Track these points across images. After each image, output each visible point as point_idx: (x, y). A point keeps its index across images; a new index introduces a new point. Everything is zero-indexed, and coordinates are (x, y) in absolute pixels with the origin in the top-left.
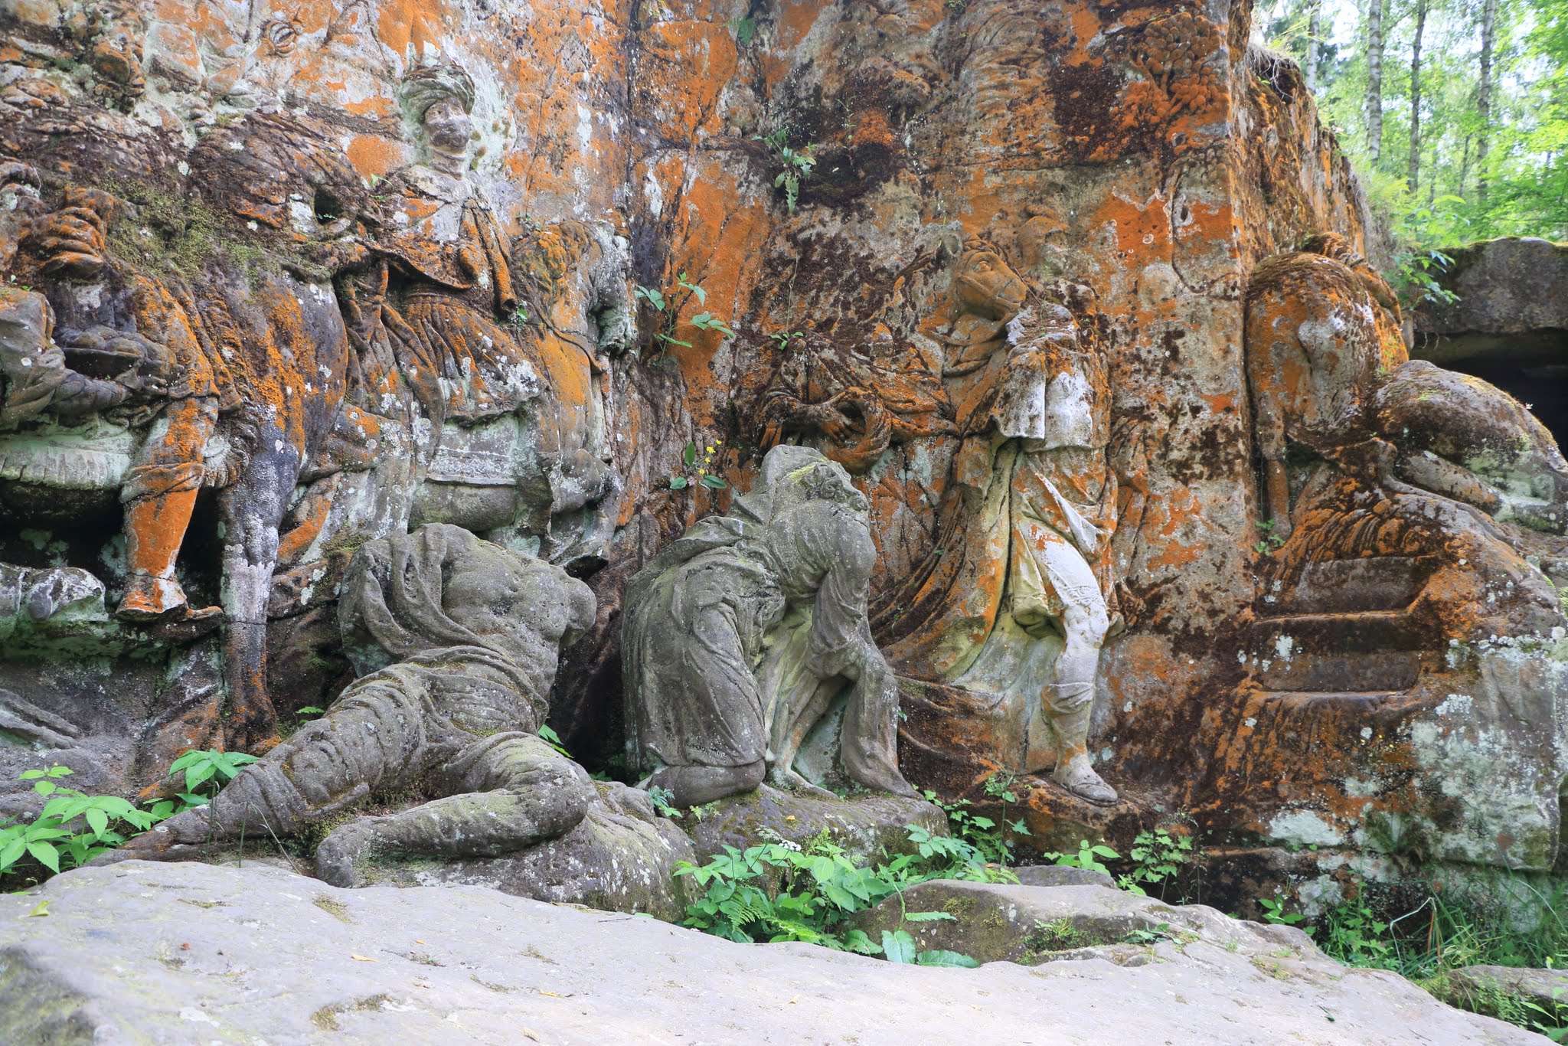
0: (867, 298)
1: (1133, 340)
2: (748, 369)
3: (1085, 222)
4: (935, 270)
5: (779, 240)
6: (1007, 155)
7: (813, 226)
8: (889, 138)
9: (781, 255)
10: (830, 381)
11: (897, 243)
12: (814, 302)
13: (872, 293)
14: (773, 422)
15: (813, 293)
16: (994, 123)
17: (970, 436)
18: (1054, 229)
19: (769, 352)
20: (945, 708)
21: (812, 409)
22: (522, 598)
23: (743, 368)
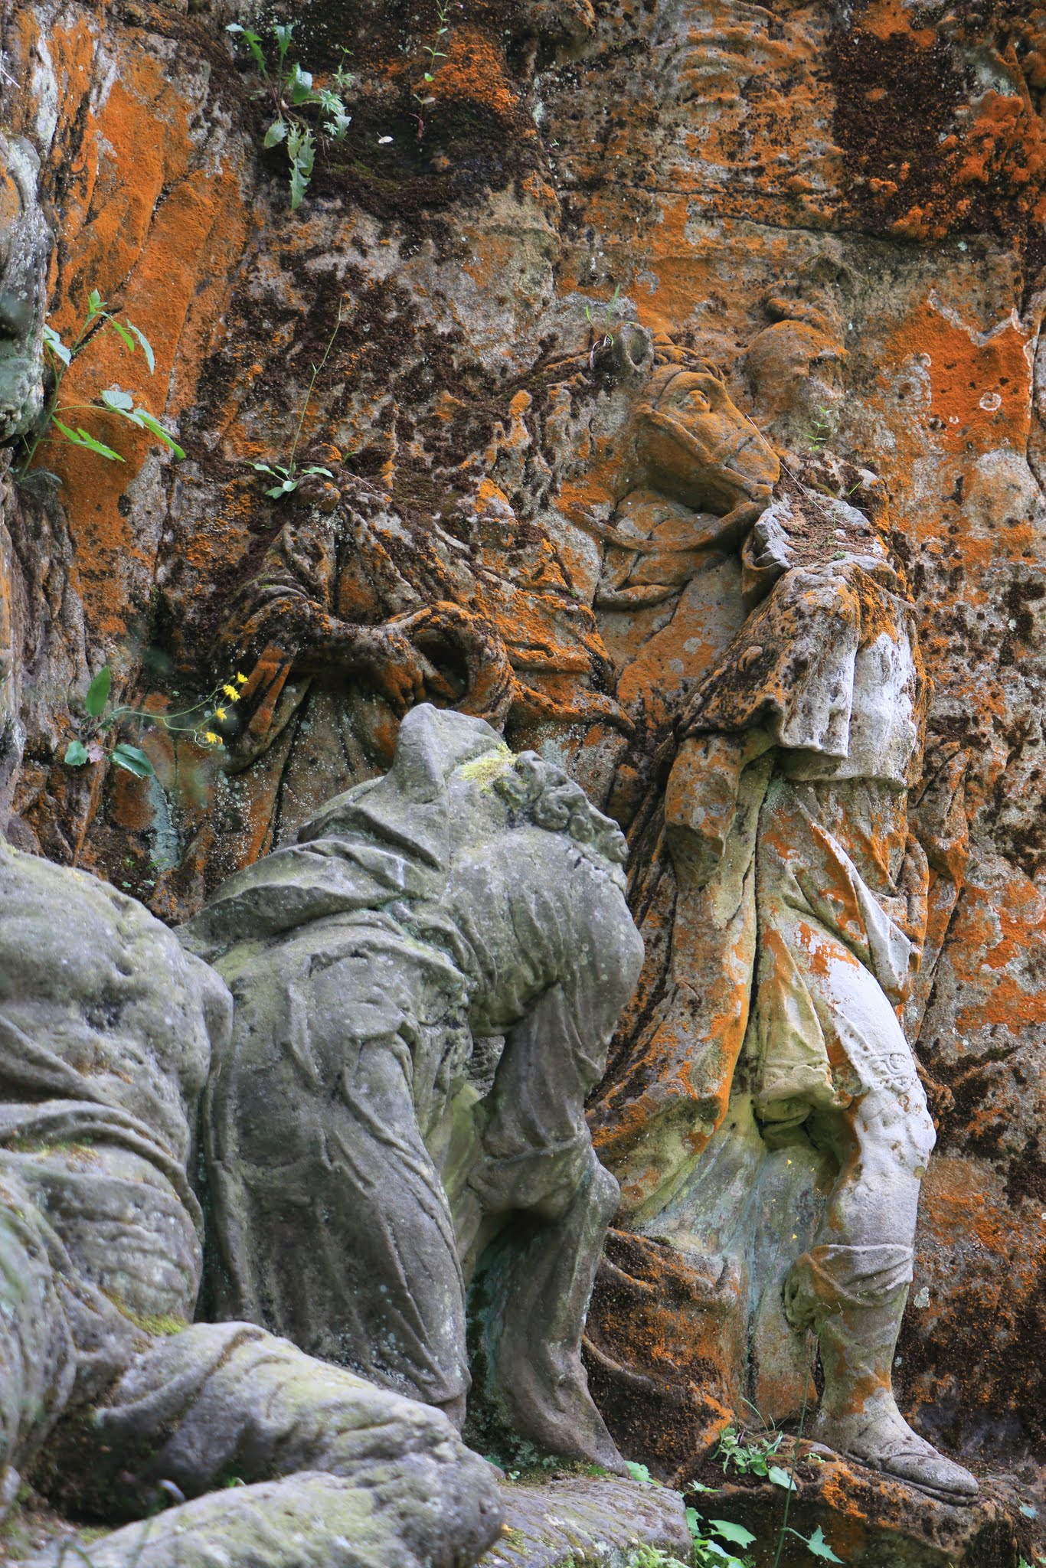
0: (448, 422)
1: (953, 589)
2: (199, 527)
3: (874, 349)
4: (593, 391)
5: (266, 264)
6: (732, 187)
7: (340, 250)
8: (506, 97)
9: (269, 299)
10: (392, 580)
11: (508, 322)
12: (339, 410)
13: (462, 416)
14: (274, 649)
15: (338, 391)
16: (713, 116)
17: (702, 735)
18: (827, 352)
19: (245, 498)
20: (644, 1285)
21: (365, 634)
22: (141, 993)
23: (187, 523)
